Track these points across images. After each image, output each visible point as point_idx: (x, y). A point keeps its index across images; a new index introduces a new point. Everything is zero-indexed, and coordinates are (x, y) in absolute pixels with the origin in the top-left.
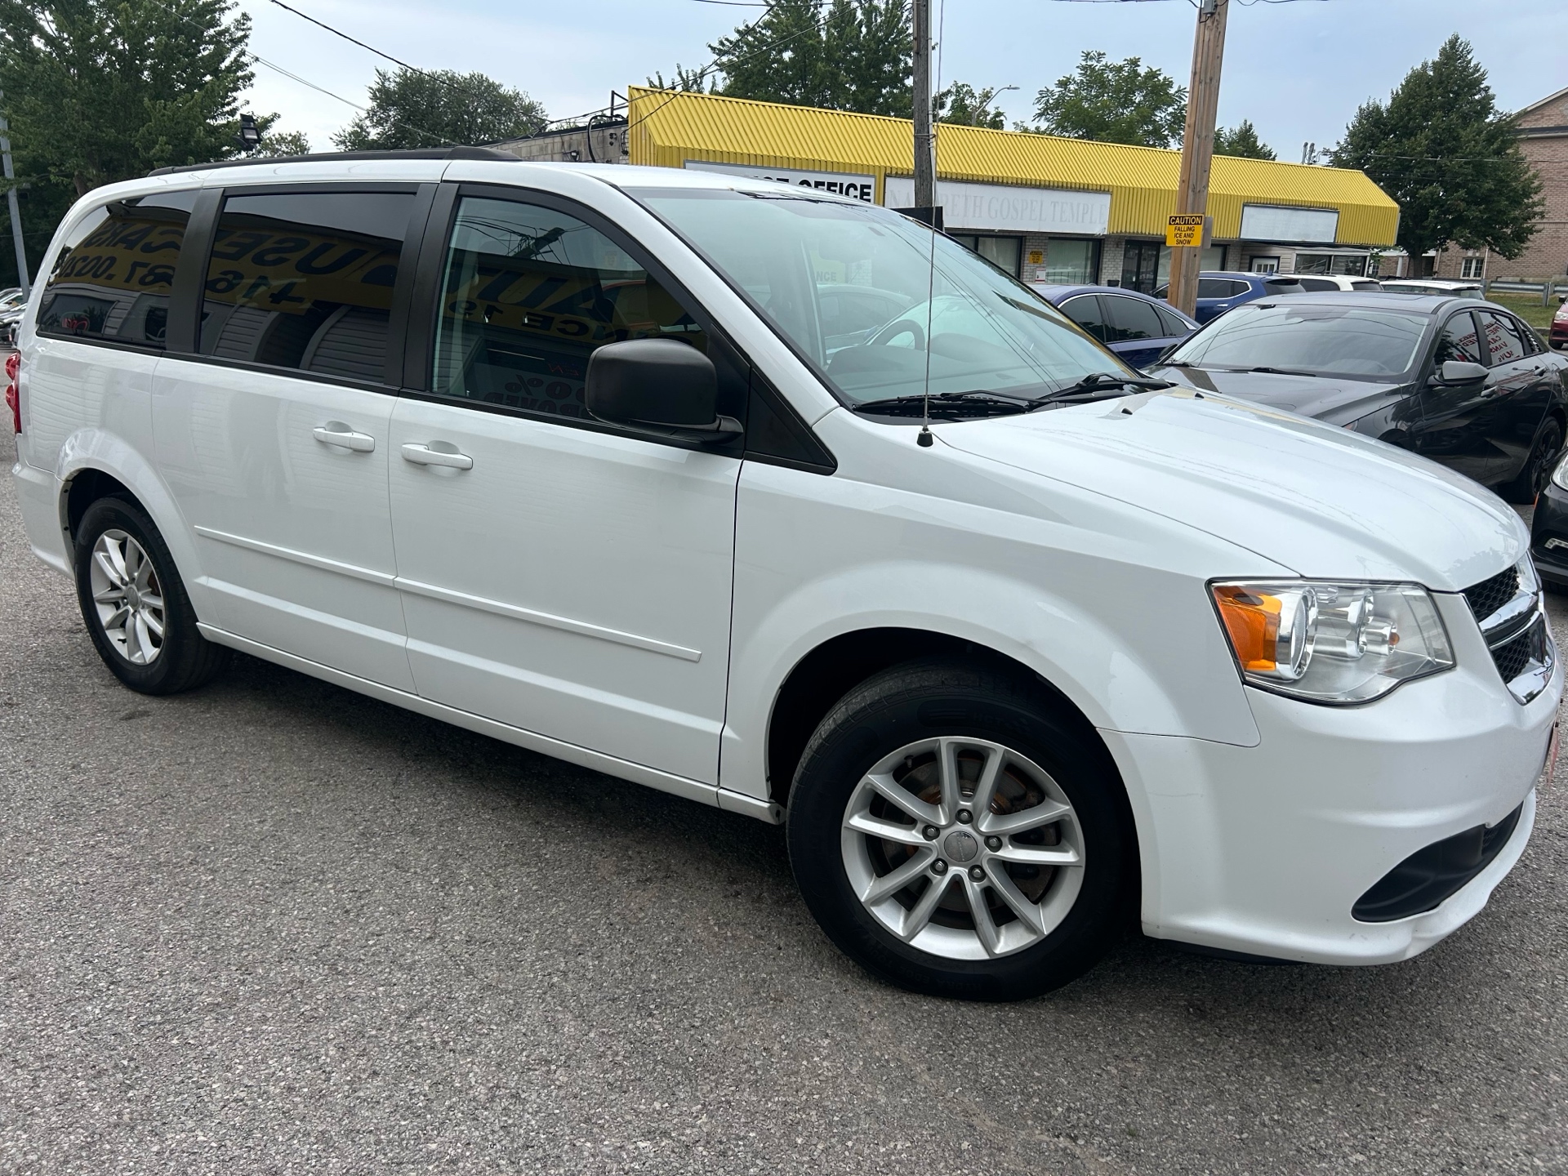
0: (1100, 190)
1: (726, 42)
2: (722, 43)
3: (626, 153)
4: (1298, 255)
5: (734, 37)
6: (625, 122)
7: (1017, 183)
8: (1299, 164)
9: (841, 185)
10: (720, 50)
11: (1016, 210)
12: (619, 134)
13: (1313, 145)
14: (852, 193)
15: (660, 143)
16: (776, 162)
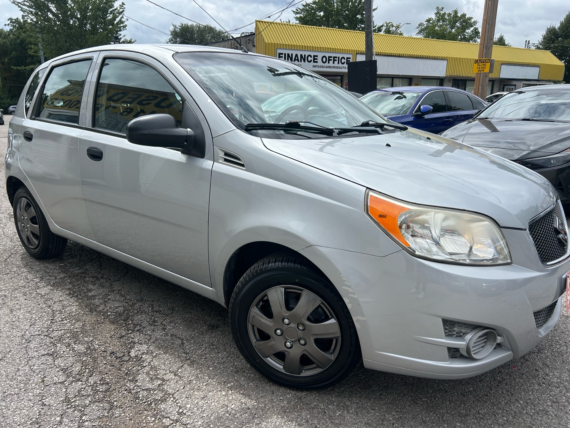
0: (442, 59)
1: (299, 9)
2: (297, 10)
3: (254, 46)
4: (523, 84)
5: (302, 7)
6: (254, 34)
7: (409, 57)
8: (524, 48)
9: (339, 57)
10: (296, 12)
11: (409, 67)
12: (252, 39)
13: (529, 41)
14: (343, 61)
15: (267, 41)
16: (312, 49)
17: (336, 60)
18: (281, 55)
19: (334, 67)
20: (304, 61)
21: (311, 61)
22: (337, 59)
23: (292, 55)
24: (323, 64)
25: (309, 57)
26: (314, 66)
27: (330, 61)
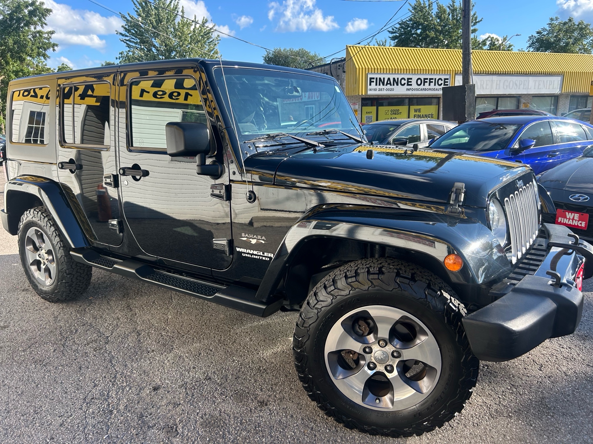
0: (556, 74)
1: (395, 29)
2: (393, 29)
3: (344, 72)
5: (398, 26)
6: (345, 60)
7: (517, 73)
9: (435, 79)
10: (392, 32)
11: (516, 85)
12: (342, 65)
14: (440, 82)
15: (357, 67)
16: (407, 71)
17: (432, 82)
18: (372, 80)
19: (430, 89)
20: (397, 85)
21: (405, 84)
22: (434, 81)
23: (384, 79)
24: (418, 87)
25: (403, 80)
26: (408, 90)
27: (426, 83)
